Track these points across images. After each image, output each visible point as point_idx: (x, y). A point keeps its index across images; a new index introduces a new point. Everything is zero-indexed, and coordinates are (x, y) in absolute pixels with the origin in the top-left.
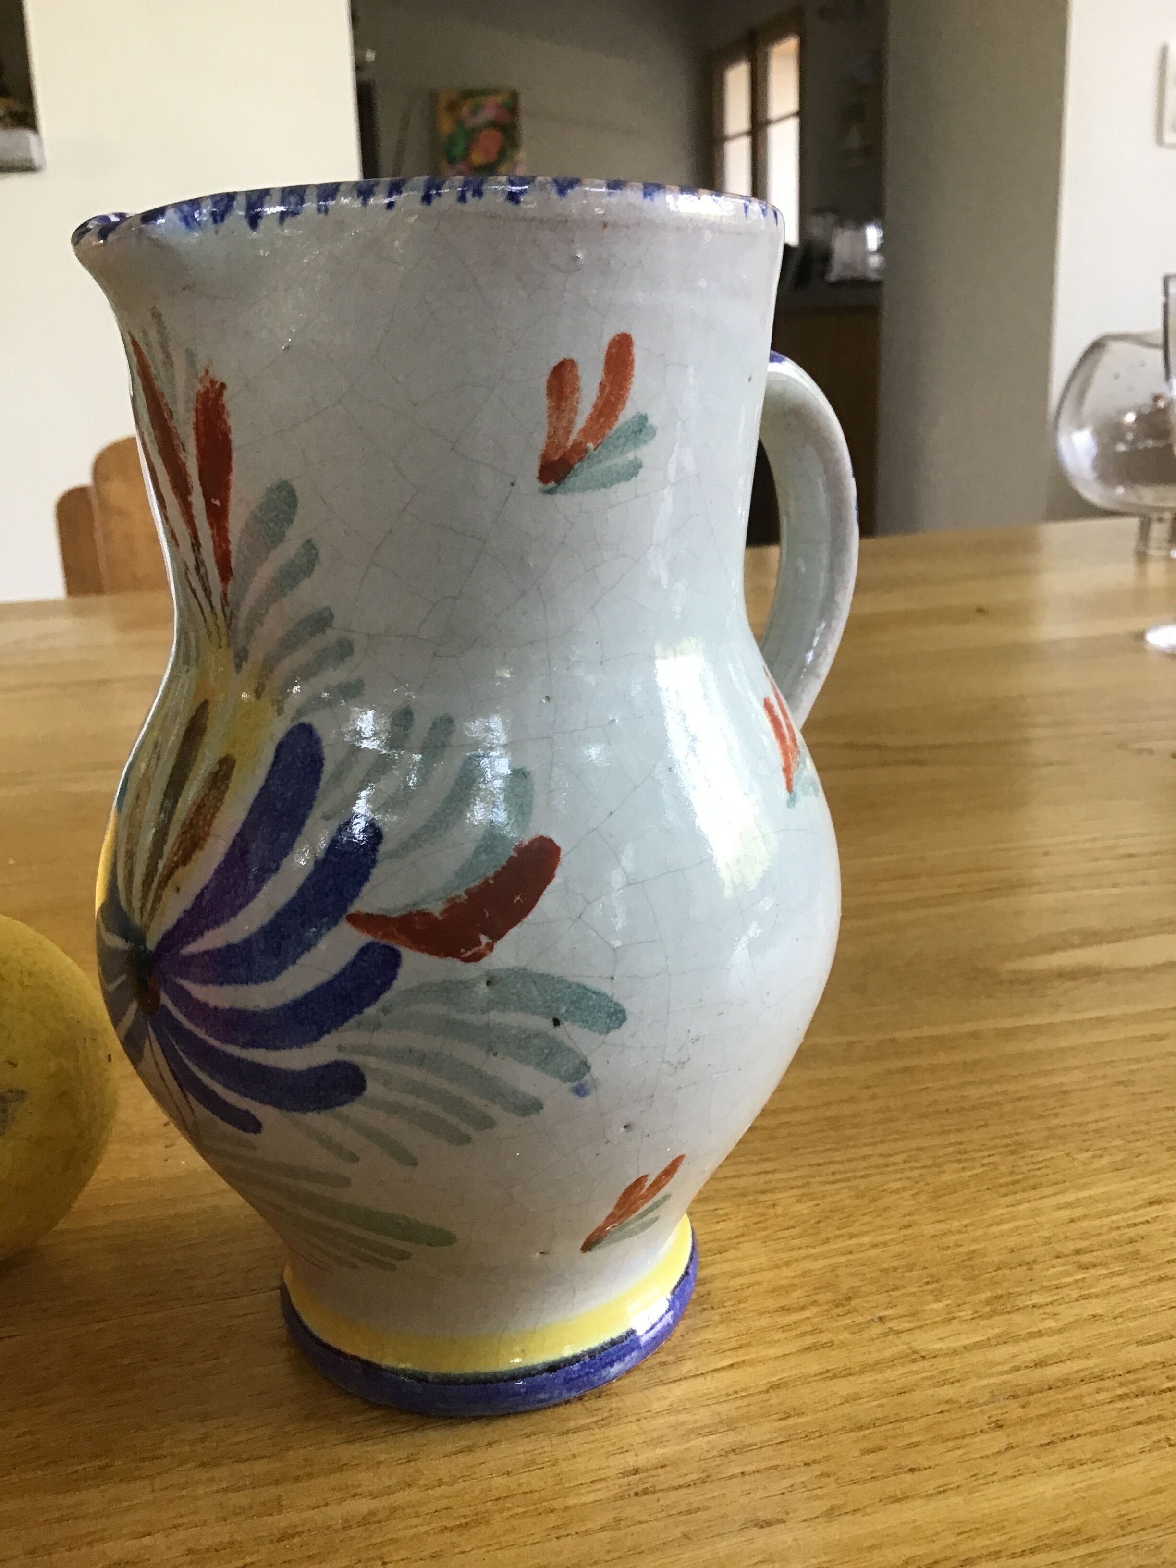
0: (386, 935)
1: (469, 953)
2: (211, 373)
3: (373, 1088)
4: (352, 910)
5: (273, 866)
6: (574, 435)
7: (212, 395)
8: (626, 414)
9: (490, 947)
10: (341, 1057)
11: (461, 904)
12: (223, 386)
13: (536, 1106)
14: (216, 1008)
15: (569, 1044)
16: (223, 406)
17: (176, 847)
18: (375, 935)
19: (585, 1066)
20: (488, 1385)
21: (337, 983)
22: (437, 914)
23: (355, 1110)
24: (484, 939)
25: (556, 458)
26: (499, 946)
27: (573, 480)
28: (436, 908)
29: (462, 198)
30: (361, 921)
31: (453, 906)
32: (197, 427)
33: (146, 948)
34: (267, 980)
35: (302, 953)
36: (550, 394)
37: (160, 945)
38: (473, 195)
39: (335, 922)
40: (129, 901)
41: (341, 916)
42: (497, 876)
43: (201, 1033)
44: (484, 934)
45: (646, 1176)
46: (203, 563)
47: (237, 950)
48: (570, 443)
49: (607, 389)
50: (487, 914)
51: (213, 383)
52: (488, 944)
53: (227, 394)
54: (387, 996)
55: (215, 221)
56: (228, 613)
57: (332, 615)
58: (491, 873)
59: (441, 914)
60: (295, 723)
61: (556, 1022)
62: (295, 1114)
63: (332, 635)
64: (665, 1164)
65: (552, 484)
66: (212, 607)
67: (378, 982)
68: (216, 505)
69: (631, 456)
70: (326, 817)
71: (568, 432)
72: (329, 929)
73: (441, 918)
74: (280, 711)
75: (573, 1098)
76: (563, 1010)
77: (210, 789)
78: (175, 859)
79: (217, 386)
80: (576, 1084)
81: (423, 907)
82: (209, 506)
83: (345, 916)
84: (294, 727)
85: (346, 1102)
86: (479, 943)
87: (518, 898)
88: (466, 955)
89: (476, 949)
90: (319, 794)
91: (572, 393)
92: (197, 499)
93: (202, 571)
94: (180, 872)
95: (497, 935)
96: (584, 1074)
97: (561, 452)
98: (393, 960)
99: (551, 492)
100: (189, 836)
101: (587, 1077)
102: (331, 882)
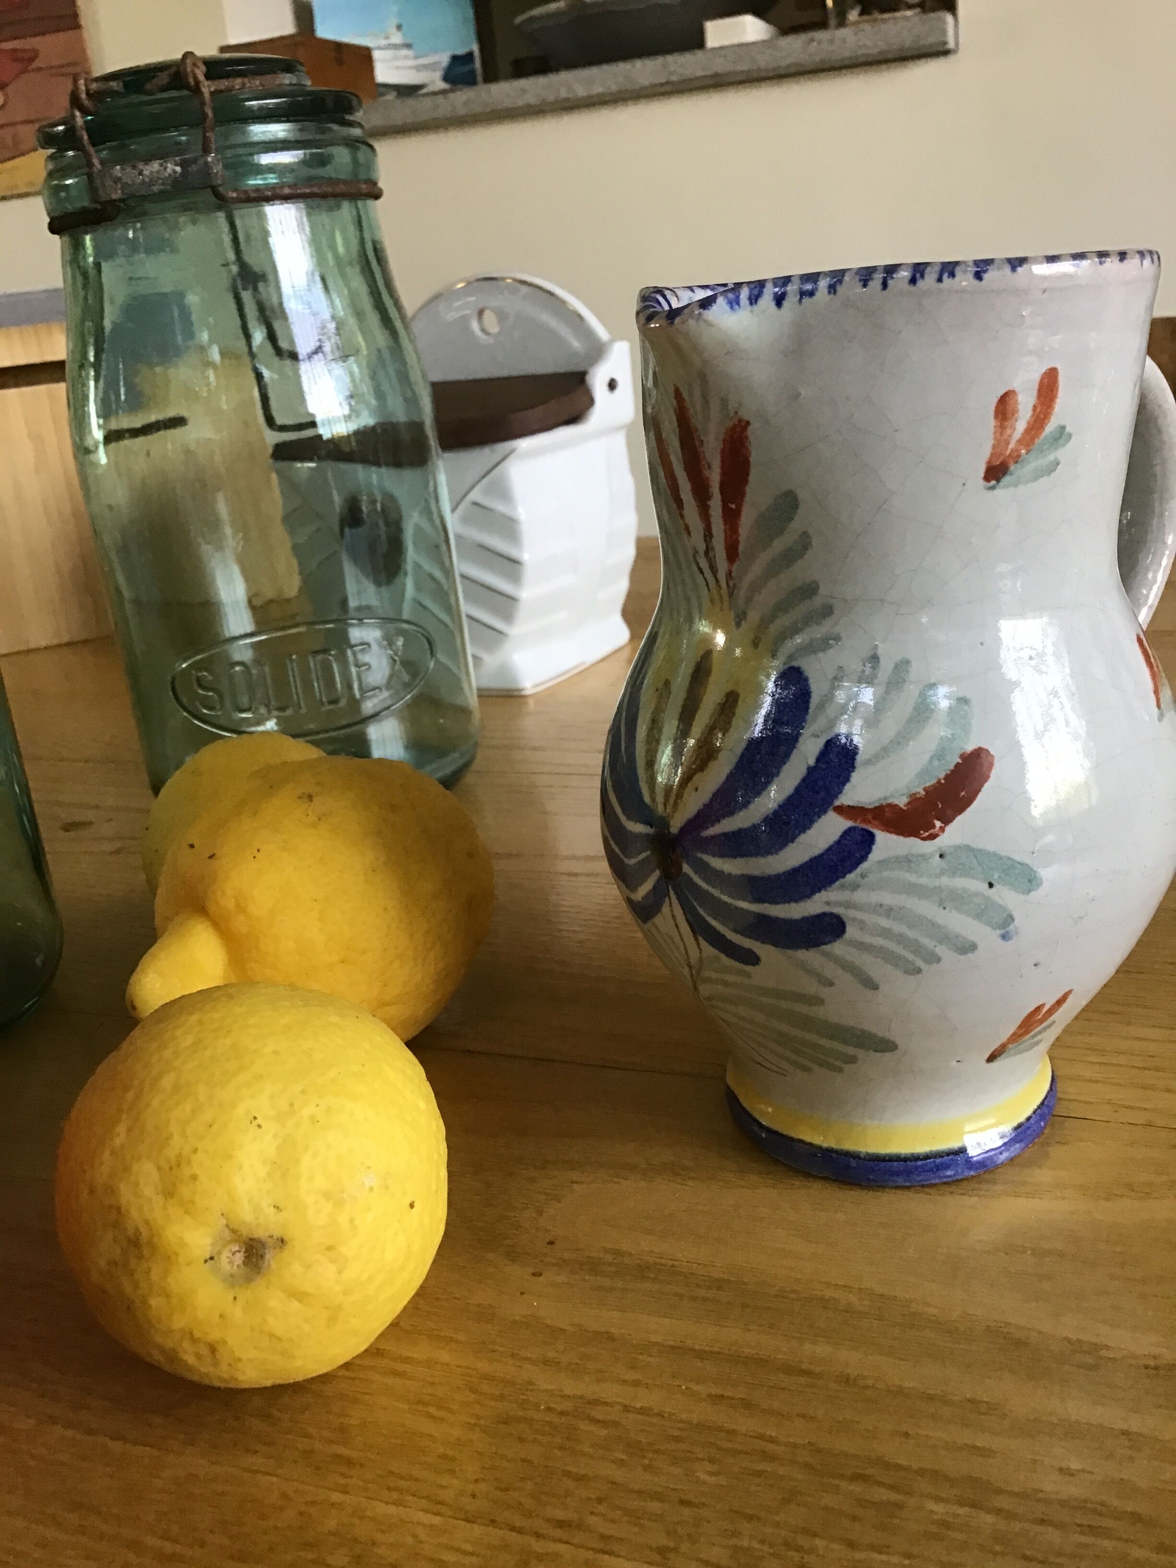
0: (864, 821)
1: (927, 834)
2: (739, 414)
3: (851, 931)
4: (837, 803)
5: (775, 771)
6: (1012, 446)
7: (738, 429)
8: (1050, 427)
9: (942, 829)
10: (827, 909)
11: (920, 798)
12: (748, 423)
13: (972, 947)
14: (730, 874)
15: (1001, 902)
16: (747, 438)
17: (694, 758)
18: (855, 821)
19: (1010, 918)
20: (908, 1162)
21: (825, 856)
22: (902, 805)
23: (837, 948)
24: (938, 824)
25: (998, 463)
26: (948, 829)
27: (1006, 480)
28: (902, 802)
29: (940, 280)
30: (845, 811)
31: (914, 799)
32: (723, 452)
33: (669, 832)
34: (772, 854)
35: (799, 834)
36: (996, 417)
37: (683, 830)
38: (949, 277)
39: (825, 812)
40: (653, 799)
41: (829, 807)
42: (947, 777)
43: (715, 892)
44: (938, 820)
45: (1043, 1005)
46: (713, 549)
47: (748, 832)
48: (1009, 451)
49: (1038, 409)
50: (940, 806)
51: (740, 421)
52: (941, 827)
53: (750, 429)
54: (864, 866)
55: (751, 304)
56: (731, 583)
57: (818, 588)
58: (942, 775)
59: (905, 806)
60: (787, 666)
61: (991, 885)
62: (790, 952)
63: (818, 601)
64: (1059, 996)
65: (993, 482)
66: (717, 581)
67: (858, 855)
68: (731, 508)
69: (1051, 457)
70: (816, 736)
71: (1008, 443)
72: (819, 817)
73: (905, 808)
74: (775, 658)
75: (1000, 941)
76: (996, 876)
77: (719, 716)
78: (694, 767)
79: (743, 424)
80: (1003, 931)
81: (890, 801)
82: (725, 507)
83: (831, 807)
84: (786, 670)
85: (830, 942)
86: (934, 826)
87: (963, 793)
88: (924, 836)
89: (932, 831)
90: (809, 717)
91: (1013, 414)
92: (716, 500)
93: (711, 554)
94: (697, 778)
95: (947, 821)
96: (1010, 924)
97: (1001, 459)
98: (868, 840)
99: (993, 488)
100: (704, 750)
101: (1012, 927)
102: (820, 783)
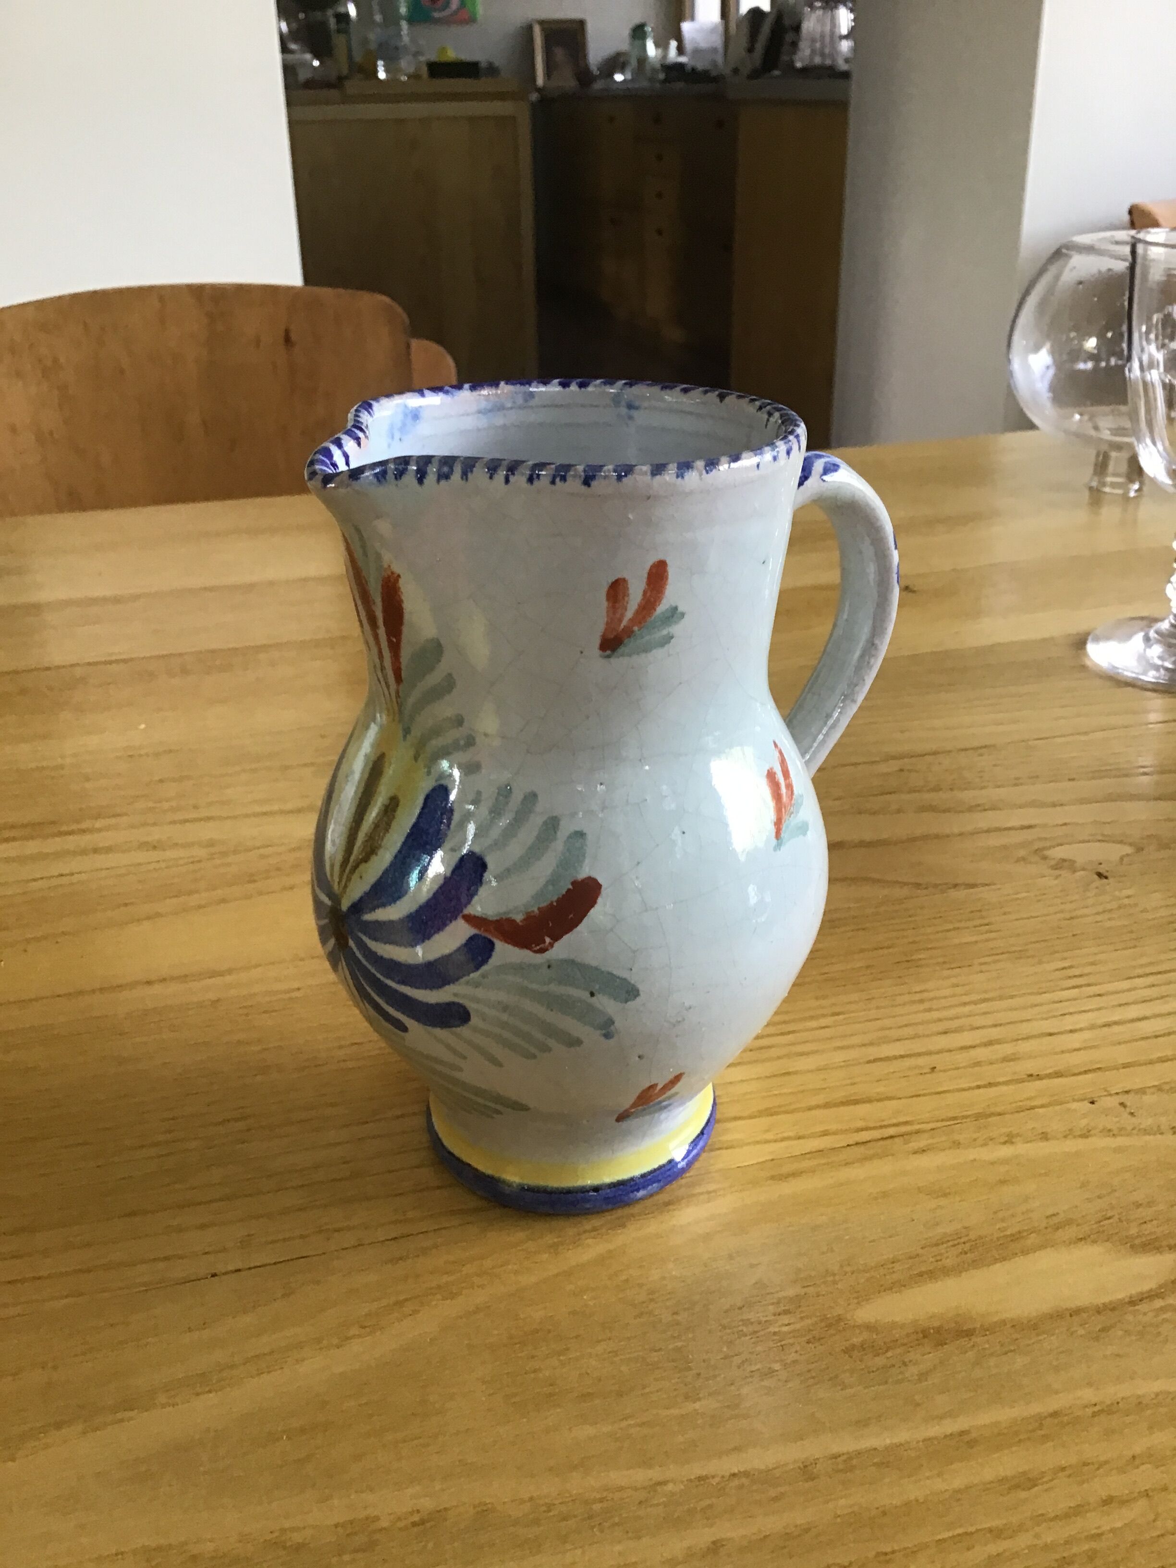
0: (486, 931)
1: (538, 948)
2: (391, 568)
3: (474, 1020)
4: (466, 911)
6: (624, 623)
7: (391, 580)
8: (662, 608)
9: (551, 945)
10: (456, 1000)
11: (535, 916)
12: (399, 576)
13: (578, 1042)
14: (382, 957)
15: (601, 1008)
16: (399, 588)
17: (361, 850)
18: (480, 929)
19: (611, 1022)
20: (553, 1195)
21: (453, 956)
22: (518, 921)
23: (464, 1031)
24: (548, 940)
25: (612, 637)
26: (556, 945)
27: (621, 650)
28: (519, 918)
29: (553, 482)
30: (471, 920)
31: (529, 917)
33: (341, 908)
34: (412, 946)
35: (435, 934)
36: (608, 599)
37: (349, 910)
38: (561, 480)
39: (456, 918)
40: (332, 875)
41: (459, 914)
42: (558, 901)
43: (374, 970)
44: (549, 937)
45: (656, 1085)
46: (385, 666)
47: (394, 924)
48: (622, 626)
49: (648, 594)
50: (551, 925)
51: (392, 573)
52: (550, 943)
53: (401, 582)
54: (485, 968)
55: (396, 478)
56: (400, 699)
57: (463, 719)
58: (555, 898)
59: (521, 921)
60: (435, 786)
61: (592, 994)
62: (429, 1028)
63: (463, 731)
64: (671, 1077)
65: (608, 652)
66: (390, 694)
67: (480, 958)
68: (392, 641)
69: (665, 632)
70: (453, 850)
71: (620, 621)
72: (451, 922)
73: (520, 924)
74: (429, 773)
75: (603, 1039)
76: (597, 987)
77: (384, 817)
78: (360, 857)
79: (395, 576)
80: (604, 1032)
81: (510, 915)
83: (461, 915)
84: (434, 788)
85: (459, 1026)
86: (544, 942)
87: (572, 916)
88: (535, 949)
89: (542, 946)
90: (450, 833)
91: (623, 598)
92: (382, 631)
93: (384, 670)
94: (363, 867)
95: (556, 938)
96: (610, 1026)
97: (615, 633)
98: (490, 947)
99: (608, 657)
100: (369, 844)
101: (612, 1027)
102: (453, 892)
